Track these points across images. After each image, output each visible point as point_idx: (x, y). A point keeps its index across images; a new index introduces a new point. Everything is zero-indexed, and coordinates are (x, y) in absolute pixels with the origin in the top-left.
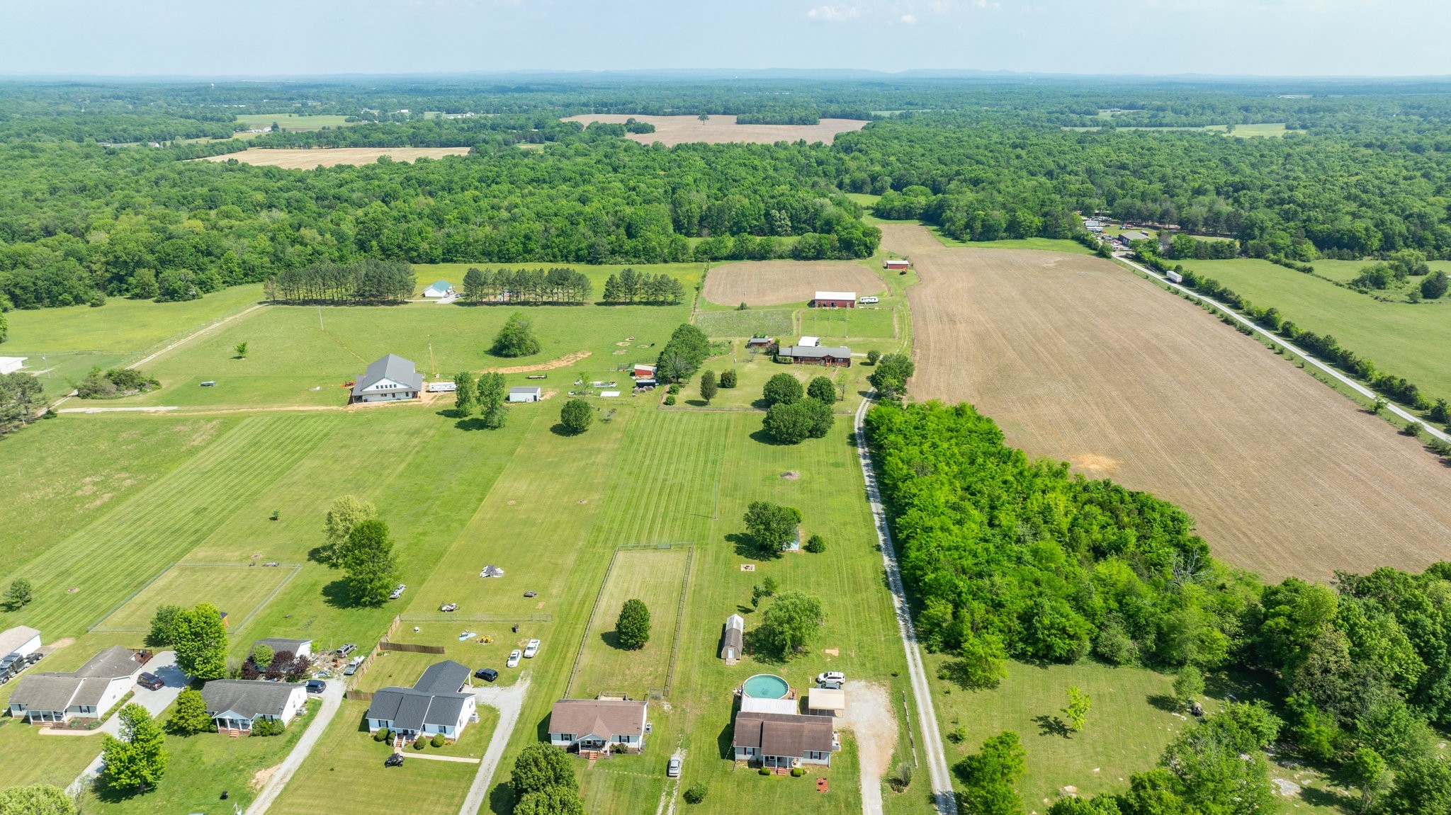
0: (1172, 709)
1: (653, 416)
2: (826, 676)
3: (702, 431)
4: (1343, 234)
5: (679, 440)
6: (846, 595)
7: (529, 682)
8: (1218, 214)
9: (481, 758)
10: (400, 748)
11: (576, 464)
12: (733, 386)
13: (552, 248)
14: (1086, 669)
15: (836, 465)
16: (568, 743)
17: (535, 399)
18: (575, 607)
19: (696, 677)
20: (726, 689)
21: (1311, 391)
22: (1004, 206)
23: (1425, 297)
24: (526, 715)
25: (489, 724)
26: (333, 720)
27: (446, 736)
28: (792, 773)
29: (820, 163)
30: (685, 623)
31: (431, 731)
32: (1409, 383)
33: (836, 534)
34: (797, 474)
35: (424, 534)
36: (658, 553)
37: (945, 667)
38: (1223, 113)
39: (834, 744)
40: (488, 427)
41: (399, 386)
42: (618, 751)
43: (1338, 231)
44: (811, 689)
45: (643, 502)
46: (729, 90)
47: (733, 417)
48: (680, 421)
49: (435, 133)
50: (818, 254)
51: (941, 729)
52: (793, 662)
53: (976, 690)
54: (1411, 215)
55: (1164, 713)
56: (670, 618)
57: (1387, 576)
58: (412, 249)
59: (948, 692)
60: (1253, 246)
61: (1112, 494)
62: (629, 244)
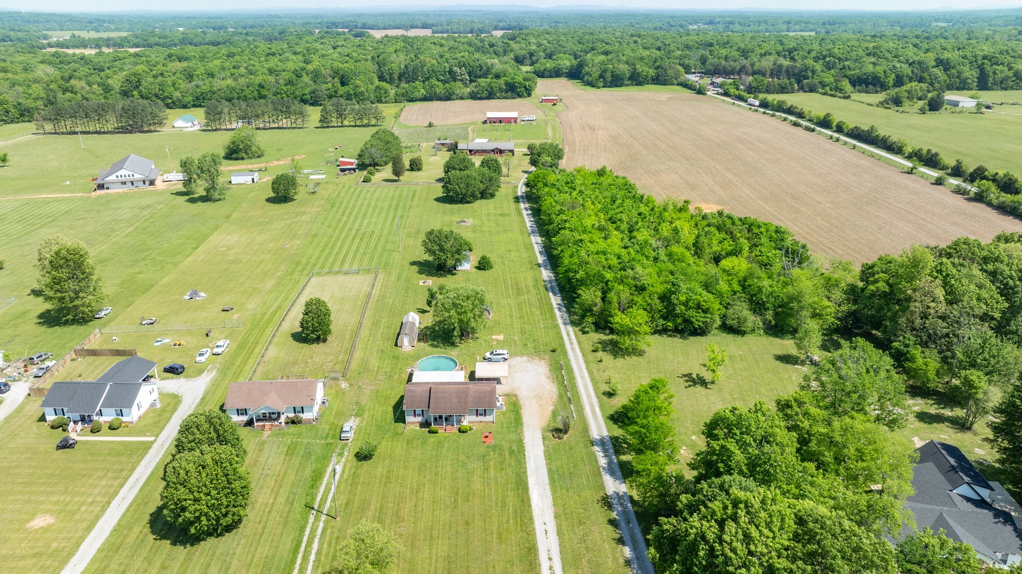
0: (796, 363)
1: (352, 189)
2: (492, 353)
3: (393, 198)
4: (868, 76)
5: (373, 203)
6: (510, 298)
7: (214, 373)
8: (781, 66)
9: (157, 436)
10: (75, 432)
11: (284, 222)
12: (419, 170)
13: (281, 94)
14: (718, 338)
15: (503, 215)
16: (245, 418)
17: (253, 181)
18: (267, 317)
19: (374, 362)
20: (400, 369)
21: (863, 162)
22: (627, 63)
23: (930, 110)
24: (207, 399)
25: (169, 408)
26: (11, 415)
27: (124, 419)
28: (460, 431)
29: (492, 45)
30: (367, 322)
31: (108, 417)
32: (933, 151)
33: (502, 257)
34: (470, 221)
35: (140, 273)
36: (348, 277)
37: (600, 343)
38: (773, 25)
39: (498, 404)
40: (210, 201)
41: (137, 176)
42: (293, 422)
43: (865, 74)
44: (478, 364)
45: (339, 244)
46: (427, 16)
47: (419, 188)
48: (375, 192)
49: (201, 37)
50: (489, 95)
51: (596, 389)
52: (462, 346)
53: (626, 357)
54: (914, 62)
55: (789, 366)
56: (354, 319)
57: (964, 243)
58: (168, 97)
59: (601, 361)
60: (807, 84)
61: (726, 219)
62: (342, 90)
